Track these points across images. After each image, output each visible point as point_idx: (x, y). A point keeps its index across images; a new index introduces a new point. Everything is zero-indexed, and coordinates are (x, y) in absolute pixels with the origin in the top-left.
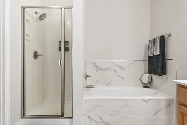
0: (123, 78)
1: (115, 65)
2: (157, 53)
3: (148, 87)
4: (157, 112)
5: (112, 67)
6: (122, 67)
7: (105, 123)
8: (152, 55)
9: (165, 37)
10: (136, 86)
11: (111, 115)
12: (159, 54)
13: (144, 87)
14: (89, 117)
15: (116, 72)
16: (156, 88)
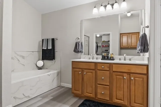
0: (24, 65)
1: (18, 55)
2: (50, 47)
3: (42, 69)
4: (53, 80)
5: (15, 57)
6: (23, 56)
7: (27, 97)
8: (46, 49)
9: (55, 39)
10: (33, 69)
11: (31, 90)
12: (51, 48)
13: (39, 69)
14: (14, 97)
15: (19, 61)
16: (47, 69)
